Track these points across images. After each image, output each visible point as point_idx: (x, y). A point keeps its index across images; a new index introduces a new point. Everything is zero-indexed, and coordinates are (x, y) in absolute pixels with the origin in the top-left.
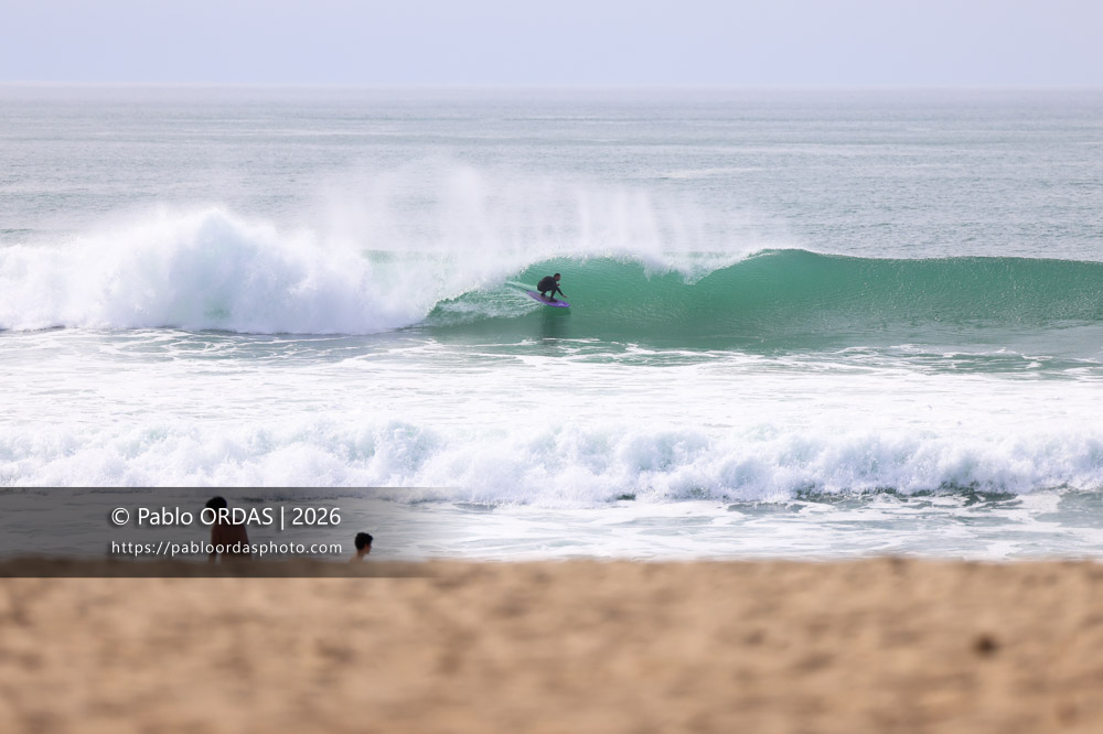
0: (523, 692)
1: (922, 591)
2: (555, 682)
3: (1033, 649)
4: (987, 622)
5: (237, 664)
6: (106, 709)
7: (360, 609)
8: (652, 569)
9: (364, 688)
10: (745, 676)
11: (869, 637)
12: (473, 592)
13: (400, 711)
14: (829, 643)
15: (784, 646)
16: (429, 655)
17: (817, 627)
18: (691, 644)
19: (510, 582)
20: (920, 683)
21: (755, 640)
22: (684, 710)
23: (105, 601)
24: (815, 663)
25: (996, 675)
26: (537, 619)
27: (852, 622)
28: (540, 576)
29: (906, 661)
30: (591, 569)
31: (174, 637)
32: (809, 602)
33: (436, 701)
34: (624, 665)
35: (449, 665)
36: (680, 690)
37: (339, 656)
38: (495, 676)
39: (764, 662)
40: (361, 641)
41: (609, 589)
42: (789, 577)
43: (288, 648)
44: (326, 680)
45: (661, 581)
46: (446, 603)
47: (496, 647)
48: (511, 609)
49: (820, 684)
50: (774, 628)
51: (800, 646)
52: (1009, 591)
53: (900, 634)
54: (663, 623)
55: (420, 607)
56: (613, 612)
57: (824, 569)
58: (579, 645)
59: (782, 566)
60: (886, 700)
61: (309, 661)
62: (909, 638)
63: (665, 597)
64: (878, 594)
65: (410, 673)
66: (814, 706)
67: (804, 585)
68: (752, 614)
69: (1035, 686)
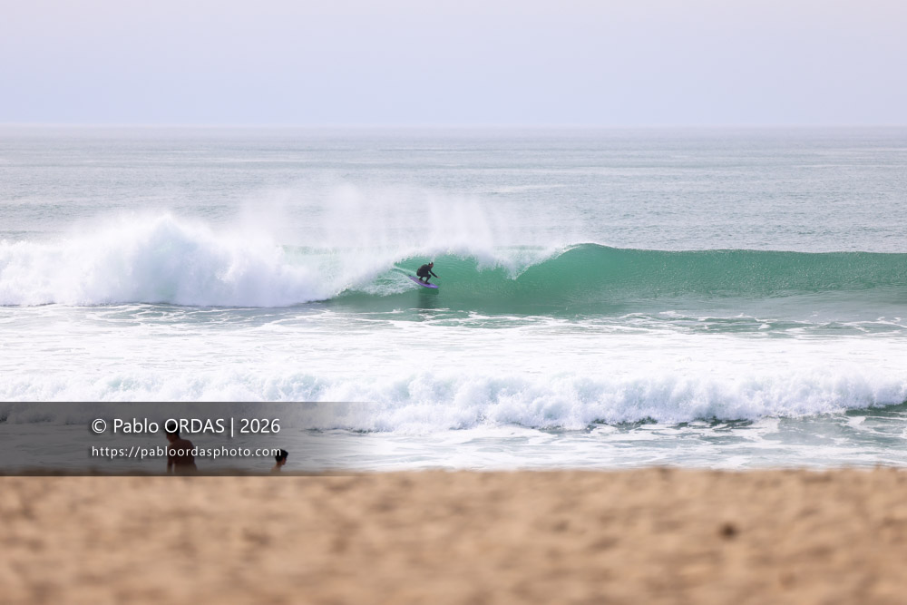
0: (393, 566)
1: (682, 492)
2: (416, 558)
3: (763, 534)
4: (730, 515)
5: (185, 547)
6: (90, 580)
7: (275, 506)
8: (487, 476)
9: (278, 564)
10: (554, 554)
11: (644, 525)
12: (357, 494)
13: (304, 581)
14: (614, 530)
15: (582, 532)
16: (325, 539)
17: (606, 518)
18: (514, 530)
19: (383, 487)
20: (682, 559)
21: (561, 527)
22: (510, 579)
23: (89, 501)
24: (605, 544)
25: (736, 552)
26: (403, 513)
27: (632, 514)
28: (405, 482)
29: (671, 542)
30: (442, 476)
31: (140, 526)
32: (601, 500)
33: (330, 573)
34: (467, 546)
35: (340, 547)
36: (507, 564)
37: (259, 540)
38: (373, 554)
39: (568, 543)
40: (276, 529)
41: (456, 491)
42: (586, 482)
43: (223, 535)
44: (249, 558)
45: (493, 485)
46: (337, 502)
47: (374, 533)
48: (384, 506)
49: (608, 559)
50: (575, 519)
51: (594, 532)
52: (746, 491)
53: (667, 523)
54: (495, 515)
55: (318, 505)
56: (458, 508)
57: (611, 476)
58: (434, 531)
59: (580, 474)
60: (657, 571)
61: (238, 544)
62: (673, 526)
63: (496, 497)
64: (651, 494)
65: (311, 552)
66: (605, 576)
67: (597, 488)
68: (559, 508)
69: (764, 561)
